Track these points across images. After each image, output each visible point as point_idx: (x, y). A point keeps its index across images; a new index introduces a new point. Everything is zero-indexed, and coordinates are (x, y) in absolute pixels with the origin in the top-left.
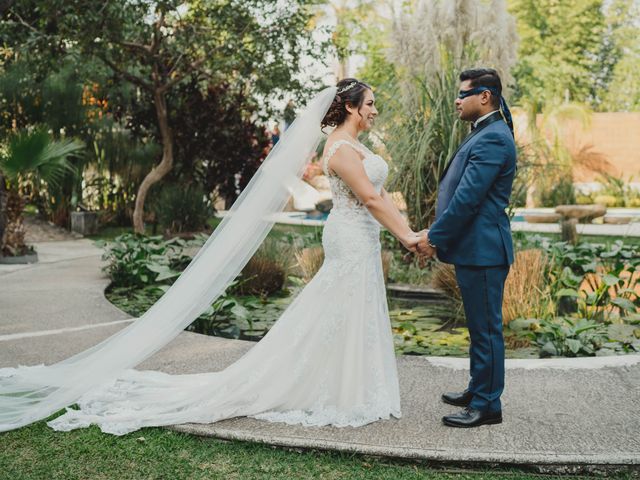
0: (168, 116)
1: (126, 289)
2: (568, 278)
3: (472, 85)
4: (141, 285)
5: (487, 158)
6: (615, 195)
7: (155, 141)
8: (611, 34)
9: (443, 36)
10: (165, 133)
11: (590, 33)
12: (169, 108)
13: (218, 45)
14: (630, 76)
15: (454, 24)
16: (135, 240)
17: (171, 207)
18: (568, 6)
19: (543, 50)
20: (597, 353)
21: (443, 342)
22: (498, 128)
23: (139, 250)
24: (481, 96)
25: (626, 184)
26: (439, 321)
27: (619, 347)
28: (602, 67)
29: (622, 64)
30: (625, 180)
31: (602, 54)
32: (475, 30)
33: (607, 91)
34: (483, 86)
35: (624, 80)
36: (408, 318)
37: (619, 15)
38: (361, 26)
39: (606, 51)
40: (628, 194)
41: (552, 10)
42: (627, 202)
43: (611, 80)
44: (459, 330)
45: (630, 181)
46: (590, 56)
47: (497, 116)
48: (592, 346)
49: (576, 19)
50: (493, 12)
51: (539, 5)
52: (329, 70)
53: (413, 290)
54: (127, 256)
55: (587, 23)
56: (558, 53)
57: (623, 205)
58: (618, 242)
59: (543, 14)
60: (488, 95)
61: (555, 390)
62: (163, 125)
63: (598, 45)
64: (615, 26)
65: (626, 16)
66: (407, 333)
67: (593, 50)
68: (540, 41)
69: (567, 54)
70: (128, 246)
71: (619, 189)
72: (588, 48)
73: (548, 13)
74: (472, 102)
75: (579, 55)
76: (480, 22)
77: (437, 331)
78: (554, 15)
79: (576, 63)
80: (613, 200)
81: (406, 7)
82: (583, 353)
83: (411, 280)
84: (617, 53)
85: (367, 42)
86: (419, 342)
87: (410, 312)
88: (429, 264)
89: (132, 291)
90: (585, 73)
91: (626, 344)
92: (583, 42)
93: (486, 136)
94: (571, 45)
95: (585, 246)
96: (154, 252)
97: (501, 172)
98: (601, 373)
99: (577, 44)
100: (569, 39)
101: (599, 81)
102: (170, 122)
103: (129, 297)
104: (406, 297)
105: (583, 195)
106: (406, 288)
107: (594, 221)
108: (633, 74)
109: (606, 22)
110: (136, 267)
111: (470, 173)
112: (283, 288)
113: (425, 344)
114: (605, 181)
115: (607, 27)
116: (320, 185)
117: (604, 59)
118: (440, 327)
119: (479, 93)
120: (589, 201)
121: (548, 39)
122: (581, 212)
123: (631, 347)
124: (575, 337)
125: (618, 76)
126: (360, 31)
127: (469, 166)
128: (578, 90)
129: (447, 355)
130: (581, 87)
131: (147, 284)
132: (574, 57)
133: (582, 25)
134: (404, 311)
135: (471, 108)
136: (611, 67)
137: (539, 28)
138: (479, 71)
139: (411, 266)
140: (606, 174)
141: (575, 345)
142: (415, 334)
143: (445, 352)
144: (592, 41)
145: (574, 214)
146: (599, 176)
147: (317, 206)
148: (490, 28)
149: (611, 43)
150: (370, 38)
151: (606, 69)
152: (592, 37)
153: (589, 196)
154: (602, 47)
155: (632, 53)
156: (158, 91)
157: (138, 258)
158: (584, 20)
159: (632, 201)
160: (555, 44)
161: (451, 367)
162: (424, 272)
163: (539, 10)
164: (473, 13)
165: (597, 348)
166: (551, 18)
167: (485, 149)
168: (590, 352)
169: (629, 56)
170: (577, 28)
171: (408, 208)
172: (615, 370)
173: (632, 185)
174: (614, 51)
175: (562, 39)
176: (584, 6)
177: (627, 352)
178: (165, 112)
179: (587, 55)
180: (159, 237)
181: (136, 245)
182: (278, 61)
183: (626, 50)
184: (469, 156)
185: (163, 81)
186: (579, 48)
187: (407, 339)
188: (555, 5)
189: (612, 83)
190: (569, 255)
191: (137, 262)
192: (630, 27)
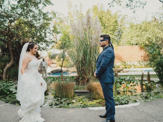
0: (12, 49)
1: (3, 96)
2: (119, 86)
3: (104, 38)
4: (7, 95)
5: (107, 56)
6: (124, 66)
7: (9, 56)
8: (120, 28)
9: (84, 28)
10: (11, 54)
11: (115, 27)
12: (12, 47)
13: (25, 31)
14: (125, 37)
15: (87, 25)
16: (5, 83)
17: (14, 73)
18: (110, 21)
19: (105, 31)
20: (128, 103)
21: (91, 104)
22: (110, 49)
23: (6, 85)
24: (106, 41)
25: (127, 63)
26: (88, 98)
27: (133, 101)
28: (119, 35)
29: (123, 35)
30: (126, 62)
31: (118, 32)
32: (92, 26)
33: (120, 41)
34: (106, 39)
35: (124, 38)
36: (81, 98)
37: (121, 23)
38: (60, 26)
39: (119, 31)
40: (127, 65)
41: (106, 22)
42: (127, 67)
43: (121, 38)
44: (94, 100)
45: (127, 62)
46: (116, 33)
47: (109, 46)
48: (127, 102)
49: (112, 24)
50: (96, 22)
51: (103, 21)
52: (54, 37)
53: (80, 91)
54: (3, 87)
55: (115, 25)
56: (108, 32)
57: (126, 68)
58: (128, 76)
59: (104, 23)
60: (108, 41)
61: (121, 113)
62: (11, 52)
63: (117, 30)
64: (121, 26)
65: (123, 24)
66: (81, 102)
67: (116, 31)
68: (104, 29)
69: (110, 32)
70: (3, 84)
71: (125, 64)
72: (115, 31)
73: (105, 23)
74: (104, 43)
75: (113, 33)
76: (93, 25)
77: (88, 101)
78: (107, 23)
79: (113, 34)
80: (124, 67)
81: (71, 22)
82: (125, 104)
83: (79, 89)
84: (122, 32)
85: (62, 30)
86: (84, 104)
87: (80, 97)
88: (84, 84)
89: (5, 96)
90: (115, 37)
91: (135, 100)
92: (114, 30)
93: (108, 51)
94: (111, 30)
95: (121, 78)
96: (10, 85)
97: (111, 60)
98: (131, 108)
99: (113, 30)
100: (111, 29)
101: (118, 39)
102: (13, 51)
103: (4, 98)
104: (79, 93)
105: (117, 66)
106: (78, 91)
107: (120, 72)
108: (126, 37)
109: (119, 25)
110: (6, 90)
111: (104, 60)
112: (47, 93)
113: (86, 104)
114: (122, 62)
115: (119, 26)
116: (52, 66)
117: (119, 33)
118: (89, 100)
119: (105, 40)
120: (118, 67)
121: (106, 29)
122: (117, 70)
123: (136, 101)
124: (123, 100)
125: (122, 37)
126: (60, 27)
127: (103, 58)
128: (113, 41)
129: (92, 107)
130: (114, 40)
131: (9, 94)
132: (112, 33)
133: (113, 26)
134: (79, 97)
135: (103, 44)
136: (121, 35)
137: (104, 26)
138: (105, 35)
139: (79, 85)
140: (122, 60)
141: (123, 102)
142: (83, 102)
143: (91, 106)
144: (116, 29)
145: (116, 70)
146: (120, 61)
147: (51, 72)
148: (95, 26)
149: (120, 30)
150: (63, 29)
151: (119, 36)
152: (116, 28)
153: (118, 66)
154: (118, 31)
155: (125, 32)
156: (9, 43)
157: (6, 87)
158: (114, 24)
159: (128, 67)
160: (107, 30)
161: (94, 110)
162: (82, 86)
163: (103, 22)
164: (91, 22)
165: (128, 102)
166: (106, 24)
167: (107, 54)
168: (127, 103)
169: (124, 33)
170: (112, 26)
171: (77, 71)
172: (134, 107)
173: (128, 63)
174: (121, 32)
175: (109, 29)
176: (114, 21)
177: (135, 102)
178: (11, 48)
179: (115, 33)
180: (12, 82)
181: (5, 84)
182: (41, 35)
183: (124, 31)
184: (103, 56)
185: (11, 41)
186: (113, 31)
187: (81, 104)
188: (107, 21)
189: (121, 39)
190: (118, 80)
191: (6, 88)
192: (124, 26)
